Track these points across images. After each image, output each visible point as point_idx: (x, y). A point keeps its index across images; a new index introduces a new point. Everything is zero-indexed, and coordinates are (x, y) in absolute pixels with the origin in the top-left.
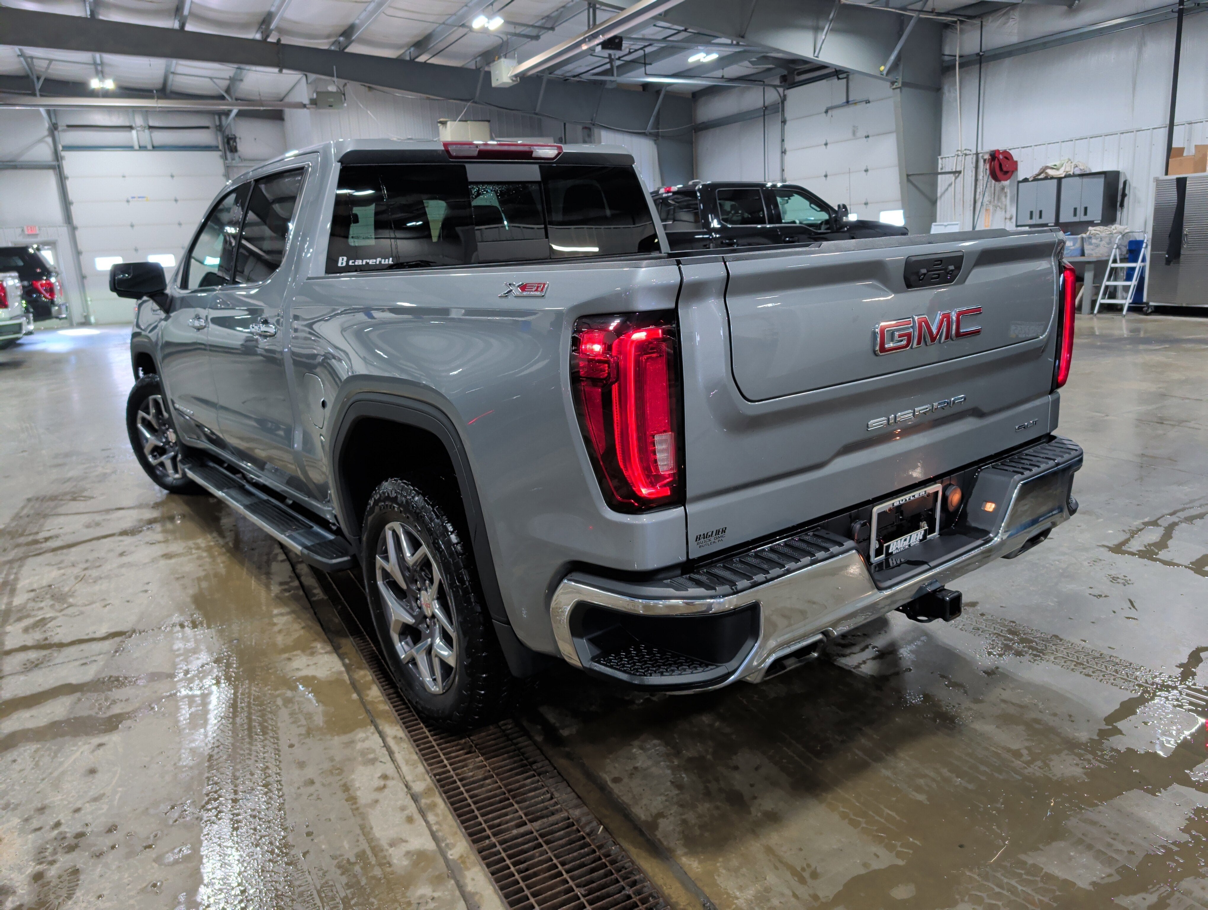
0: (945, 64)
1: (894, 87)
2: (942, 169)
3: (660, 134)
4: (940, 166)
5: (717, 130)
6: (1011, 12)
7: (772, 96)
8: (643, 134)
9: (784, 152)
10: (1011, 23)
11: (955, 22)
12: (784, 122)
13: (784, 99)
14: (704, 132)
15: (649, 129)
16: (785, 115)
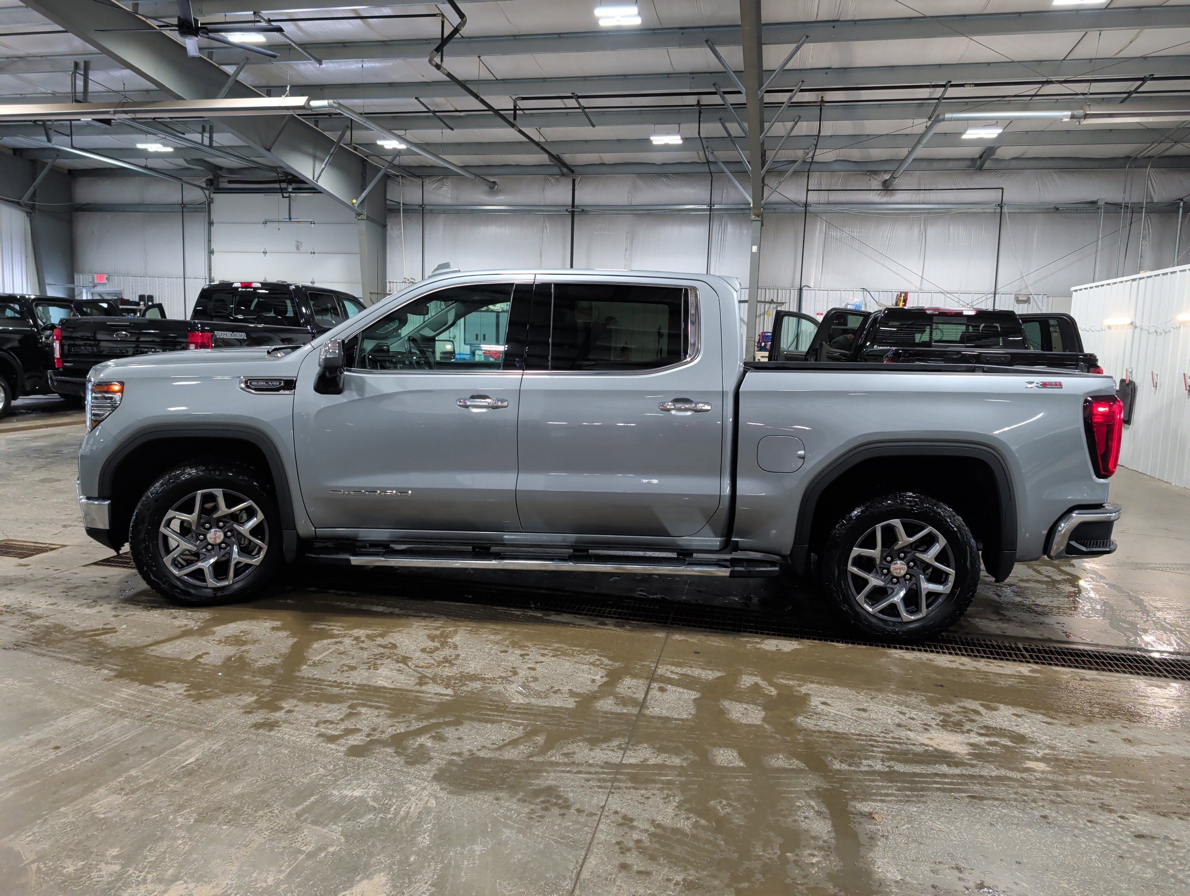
0: (388, 207)
1: (360, 218)
2: (390, 291)
3: (37, 208)
4: (388, 288)
5: (108, 215)
6: (445, 180)
7: (195, 195)
8: (17, 204)
9: (211, 252)
10: (445, 188)
11: (398, 176)
12: (211, 223)
13: (210, 202)
14: (86, 214)
15: (25, 199)
16: (212, 218)
